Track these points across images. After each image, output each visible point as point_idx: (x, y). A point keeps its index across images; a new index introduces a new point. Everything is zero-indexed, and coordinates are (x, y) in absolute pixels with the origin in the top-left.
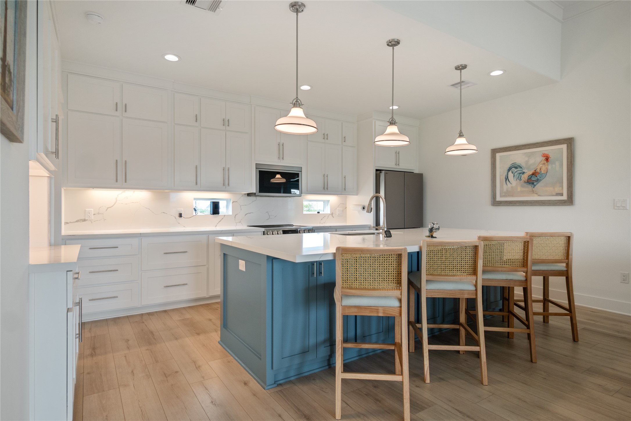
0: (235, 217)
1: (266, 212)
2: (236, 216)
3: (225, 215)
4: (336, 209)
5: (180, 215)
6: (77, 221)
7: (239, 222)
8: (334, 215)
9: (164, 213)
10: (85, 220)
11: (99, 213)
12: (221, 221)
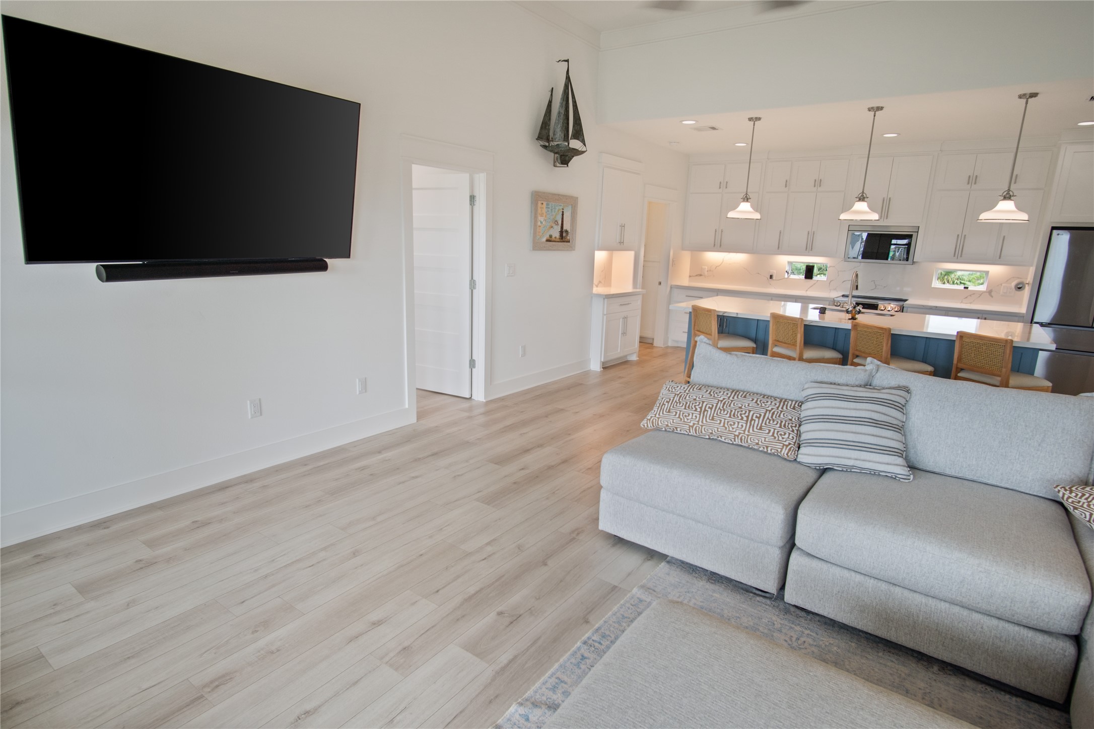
0: (830, 284)
1: (872, 281)
2: (831, 282)
3: (818, 281)
4: (1001, 285)
5: (771, 277)
6: (696, 276)
7: (834, 289)
8: (993, 294)
9: (758, 273)
10: (701, 275)
11: (710, 271)
12: (812, 286)
